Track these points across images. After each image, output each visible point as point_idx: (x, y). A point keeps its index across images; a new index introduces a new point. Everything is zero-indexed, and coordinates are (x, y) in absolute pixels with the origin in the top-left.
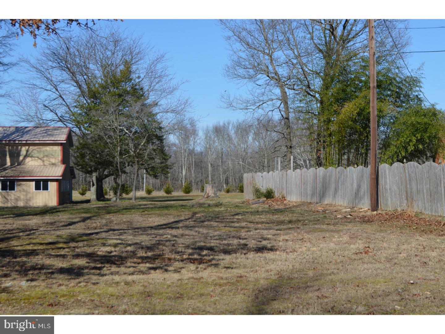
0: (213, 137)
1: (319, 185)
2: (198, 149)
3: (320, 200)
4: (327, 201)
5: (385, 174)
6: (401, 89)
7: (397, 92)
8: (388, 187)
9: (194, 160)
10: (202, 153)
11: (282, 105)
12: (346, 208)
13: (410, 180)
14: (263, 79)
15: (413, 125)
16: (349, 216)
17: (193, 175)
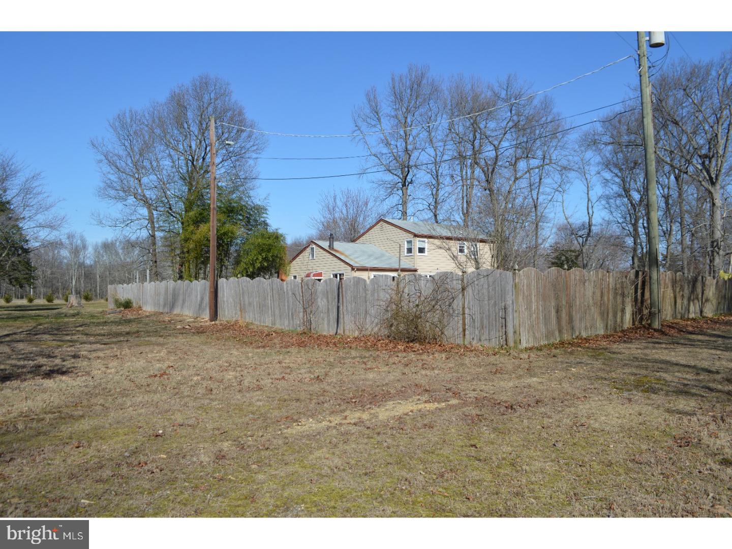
0: (101, 252)
1: (170, 297)
2: (88, 262)
3: (171, 310)
4: (176, 311)
5: (223, 288)
6: (251, 215)
7: (247, 217)
8: (225, 299)
9: (83, 272)
10: (91, 266)
11: (149, 225)
12: (190, 318)
13: (243, 293)
14: (131, 200)
15: (259, 245)
16: (187, 327)
17: (83, 285)
